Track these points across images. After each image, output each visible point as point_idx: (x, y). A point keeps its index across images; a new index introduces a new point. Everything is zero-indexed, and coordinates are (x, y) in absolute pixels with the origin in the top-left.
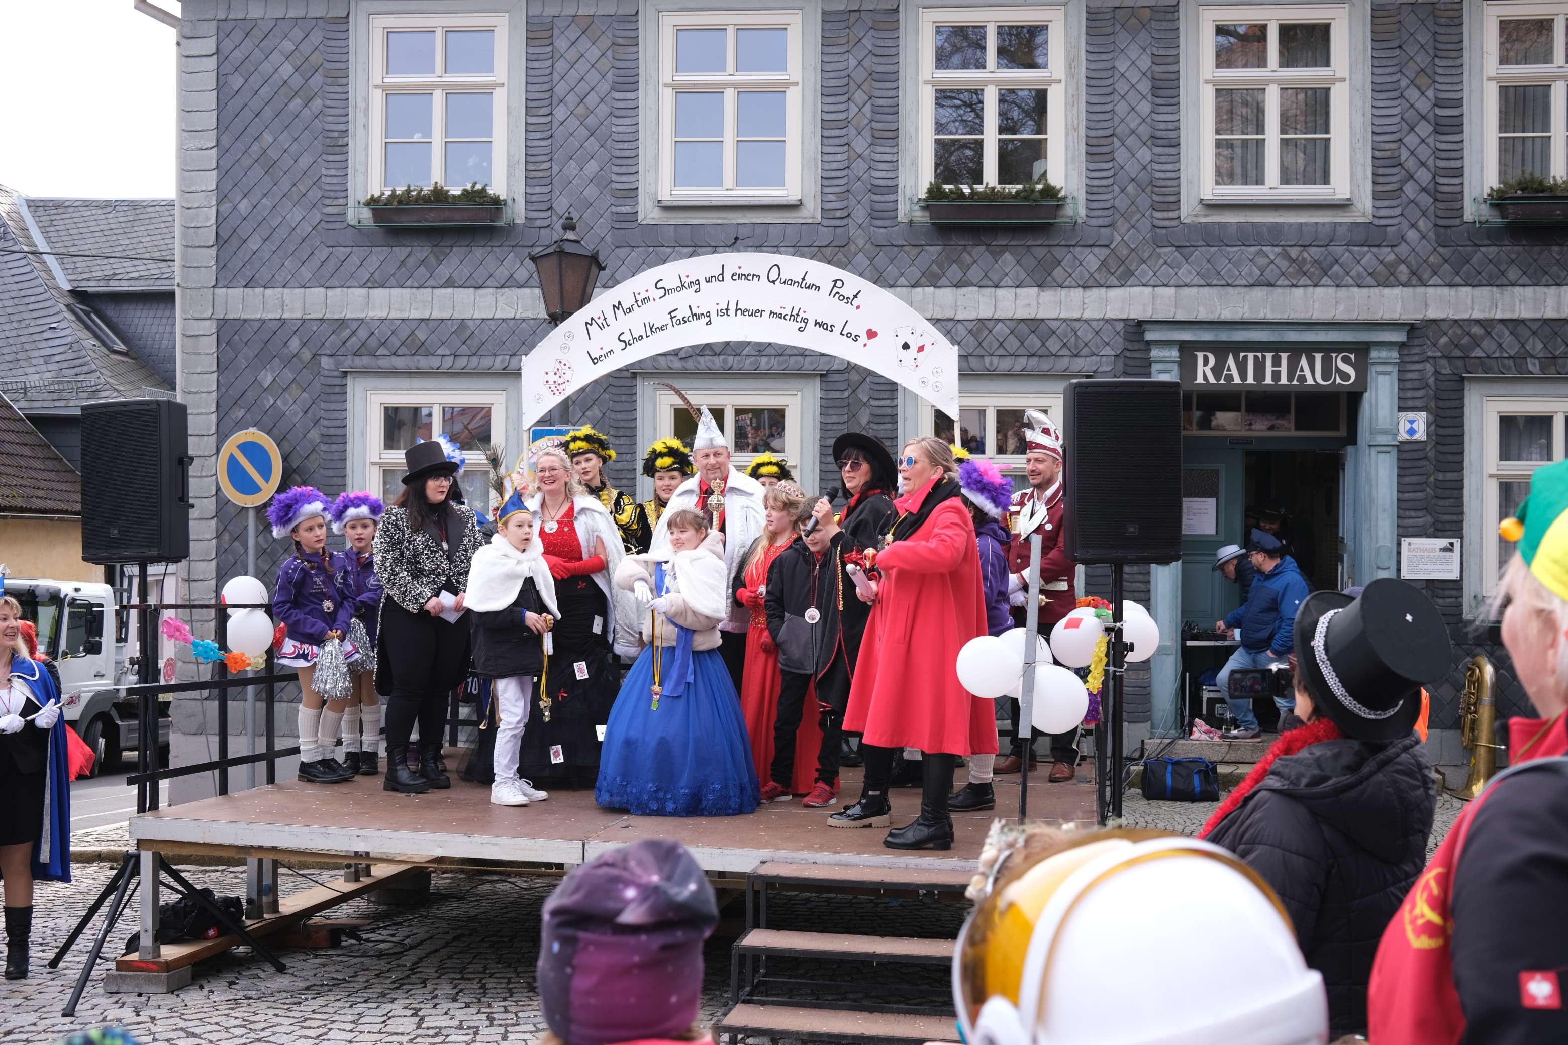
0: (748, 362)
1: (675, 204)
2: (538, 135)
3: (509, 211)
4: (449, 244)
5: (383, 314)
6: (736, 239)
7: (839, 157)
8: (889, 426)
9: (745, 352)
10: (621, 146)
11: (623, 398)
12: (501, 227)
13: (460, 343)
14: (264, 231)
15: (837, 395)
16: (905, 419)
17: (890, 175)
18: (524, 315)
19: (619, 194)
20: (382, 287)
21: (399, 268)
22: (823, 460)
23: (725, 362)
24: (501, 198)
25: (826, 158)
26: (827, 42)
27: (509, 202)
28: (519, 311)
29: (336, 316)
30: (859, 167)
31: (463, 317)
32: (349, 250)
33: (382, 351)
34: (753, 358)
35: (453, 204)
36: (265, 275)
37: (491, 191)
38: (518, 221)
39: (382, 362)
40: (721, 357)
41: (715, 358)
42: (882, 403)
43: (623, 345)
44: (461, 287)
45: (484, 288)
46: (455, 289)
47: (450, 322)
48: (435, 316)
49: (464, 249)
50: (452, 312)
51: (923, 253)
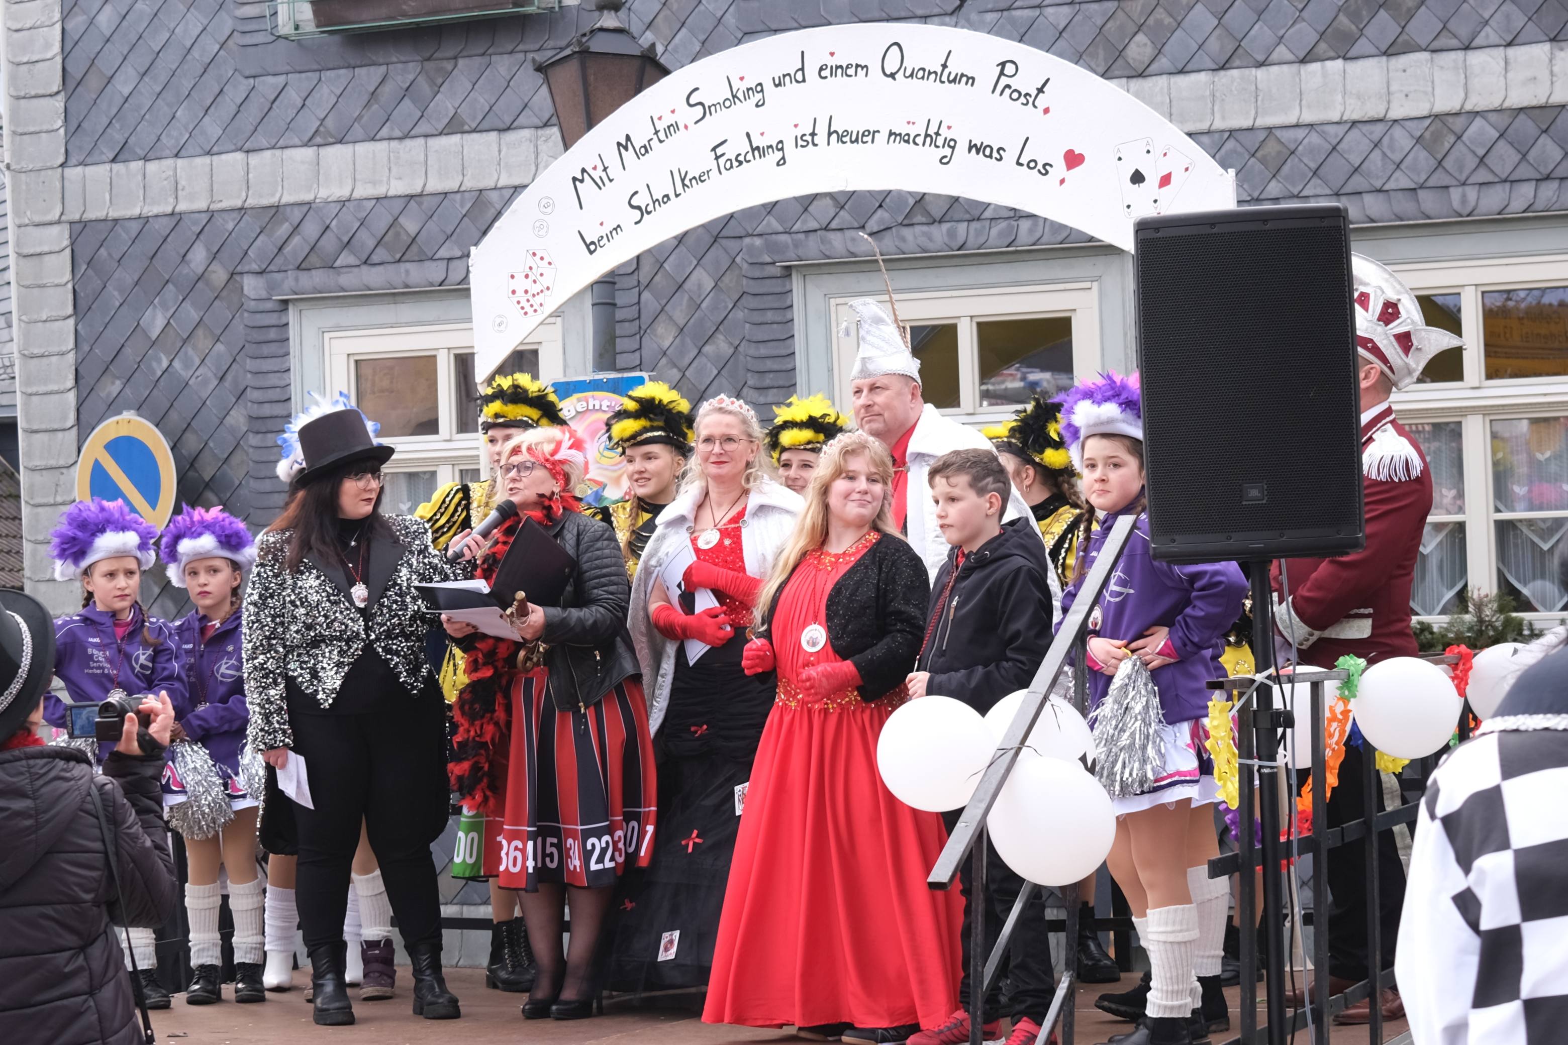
4: (450, 53)
5: (345, 193)
9: (988, 214)
11: (769, 316)
12: (535, 14)
13: (477, 234)
14: (140, 60)
20: (341, 142)
21: (367, 105)
29: (265, 202)
31: (481, 185)
32: (281, 79)
33: (346, 258)
34: (1004, 224)
36: (145, 136)
38: (568, 2)
39: (346, 279)
41: (933, 230)
43: (638, 212)
44: (474, 131)
45: (515, 129)
46: (466, 136)
47: (458, 196)
48: (430, 189)
49: (478, 60)
50: (461, 178)
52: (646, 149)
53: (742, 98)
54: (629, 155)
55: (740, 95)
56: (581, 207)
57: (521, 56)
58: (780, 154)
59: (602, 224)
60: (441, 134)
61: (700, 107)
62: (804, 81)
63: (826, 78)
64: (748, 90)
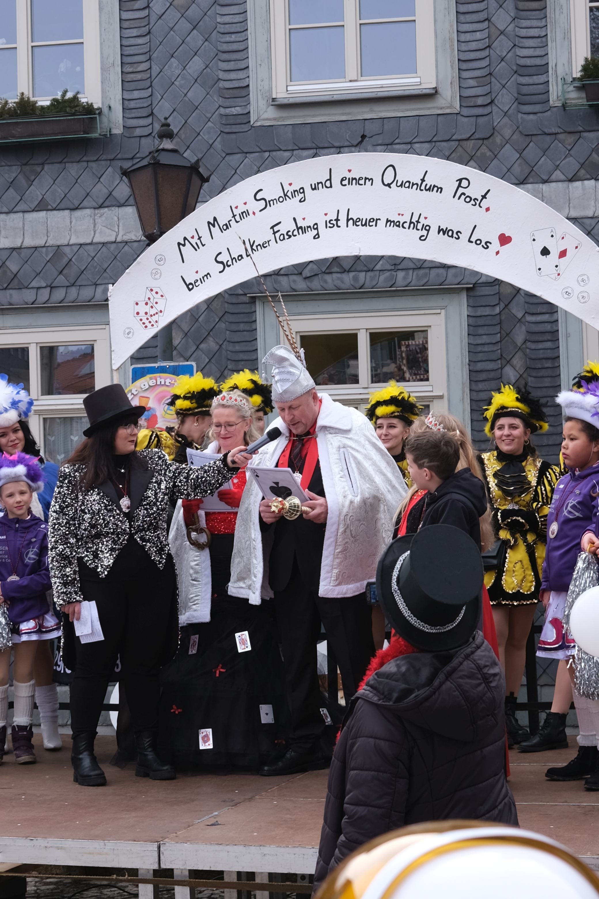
0: (382, 278)
1: (292, 101)
2: (135, 32)
3: (105, 120)
4: (40, 161)
6: (363, 137)
7: (478, 35)
8: (549, 345)
9: (378, 267)
10: (228, 38)
11: (242, 327)
12: (96, 139)
13: (56, 273)
15: (487, 311)
16: (568, 336)
17: (538, 52)
18: (126, 238)
19: (227, 94)
22: (474, 387)
23: (355, 279)
24: (95, 106)
25: (463, 38)
27: (105, 110)
28: (121, 233)
30: (502, 45)
31: (59, 243)
34: (388, 274)
35: (41, 116)
37: (83, 100)
38: (115, 131)
40: (352, 274)
41: (345, 276)
42: (539, 318)
43: (221, 266)
44: (55, 209)
45: (81, 209)
46: (49, 212)
47: (44, 250)
48: (27, 243)
49: (57, 166)
50: (46, 238)
51: (581, 140)
52: (227, 226)
53: (291, 197)
54: (215, 230)
55: (289, 194)
56: (183, 262)
57: (85, 164)
58: (315, 232)
59: (197, 272)
60: (33, 211)
61: (263, 201)
62: (331, 187)
63: (345, 185)
64: (294, 191)
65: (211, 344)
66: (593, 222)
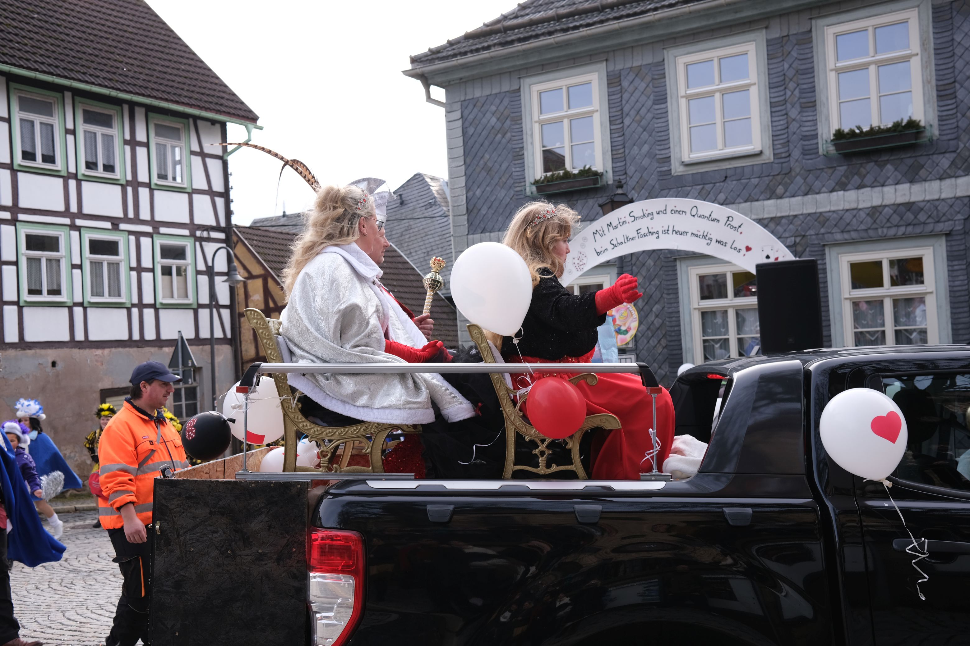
1: (692, 162)
2: (617, 135)
3: (604, 178)
6: (726, 177)
7: (782, 122)
10: (660, 134)
12: (599, 187)
14: (488, 204)
17: (813, 128)
19: (660, 161)
24: (600, 172)
25: (774, 124)
26: (770, 57)
27: (604, 173)
30: (794, 126)
37: (594, 169)
38: (609, 183)
49: (583, 201)
51: (836, 171)
55: (646, 215)
63: (673, 214)
65: (656, 282)
66: (843, 212)
